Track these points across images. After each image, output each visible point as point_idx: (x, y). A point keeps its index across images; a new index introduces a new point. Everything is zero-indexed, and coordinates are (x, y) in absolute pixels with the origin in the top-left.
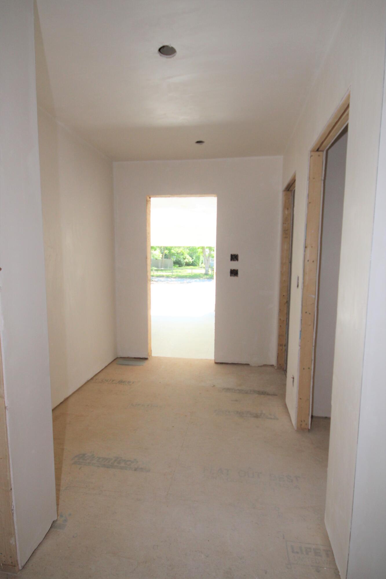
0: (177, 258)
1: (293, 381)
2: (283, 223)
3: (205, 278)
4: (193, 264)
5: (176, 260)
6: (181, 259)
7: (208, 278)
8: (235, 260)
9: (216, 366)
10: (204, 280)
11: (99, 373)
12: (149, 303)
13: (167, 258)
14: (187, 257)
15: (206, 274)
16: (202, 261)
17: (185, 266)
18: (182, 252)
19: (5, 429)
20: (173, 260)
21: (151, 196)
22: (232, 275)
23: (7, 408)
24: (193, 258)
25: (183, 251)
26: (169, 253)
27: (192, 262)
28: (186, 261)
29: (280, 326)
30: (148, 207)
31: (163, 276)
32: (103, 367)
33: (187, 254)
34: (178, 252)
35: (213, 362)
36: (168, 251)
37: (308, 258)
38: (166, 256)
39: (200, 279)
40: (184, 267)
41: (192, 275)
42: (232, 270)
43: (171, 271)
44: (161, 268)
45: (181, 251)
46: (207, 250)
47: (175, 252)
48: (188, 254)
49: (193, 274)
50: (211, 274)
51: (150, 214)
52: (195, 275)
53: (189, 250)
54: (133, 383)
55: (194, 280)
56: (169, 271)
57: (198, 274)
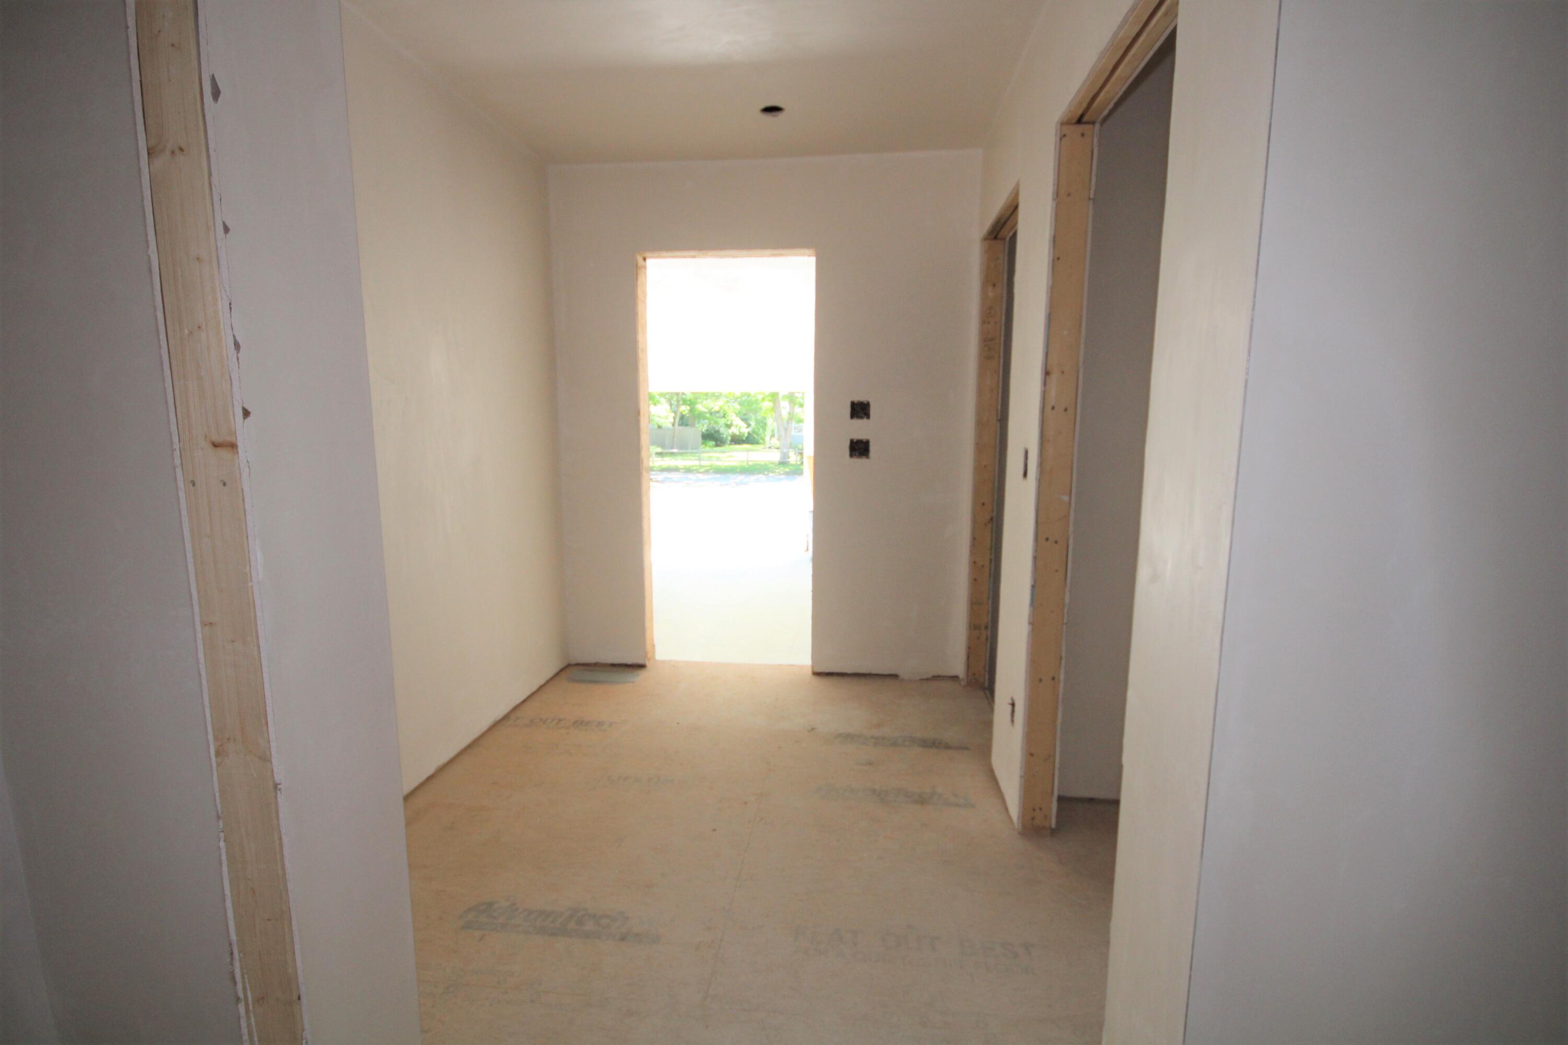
0: (710, 424)
1: (1013, 711)
2: (984, 322)
3: (779, 472)
4: (750, 440)
5: (707, 430)
6: (721, 427)
7: (787, 474)
8: (863, 416)
9: (816, 680)
10: (778, 477)
11: (524, 701)
12: (645, 527)
13: (687, 425)
14: (734, 423)
15: (783, 463)
16: (773, 431)
17: (730, 444)
18: (722, 411)
19: (277, 842)
20: (700, 429)
21: (647, 254)
22: (855, 455)
23: (279, 786)
24: (749, 425)
25: (726, 408)
26: (690, 411)
27: (749, 433)
28: (733, 433)
29: (975, 580)
30: (639, 283)
31: (676, 470)
32: (534, 688)
33: (735, 415)
34: (712, 408)
35: (810, 673)
36: (688, 408)
37: (1051, 402)
38: (683, 421)
39: (768, 474)
40: (727, 446)
41: (747, 466)
42: (855, 441)
43: (697, 458)
44: (672, 448)
45: (721, 408)
46: (785, 405)
47: (707, 411)
48: (737, 415)
49: (750, 463)
50: (794, 463)
51: (644, 302)
52: (756, 465)
53: (740, 404)
54: (611, 725)
55: (753, 478)
56: (690, 457)
57: (763, 463)
